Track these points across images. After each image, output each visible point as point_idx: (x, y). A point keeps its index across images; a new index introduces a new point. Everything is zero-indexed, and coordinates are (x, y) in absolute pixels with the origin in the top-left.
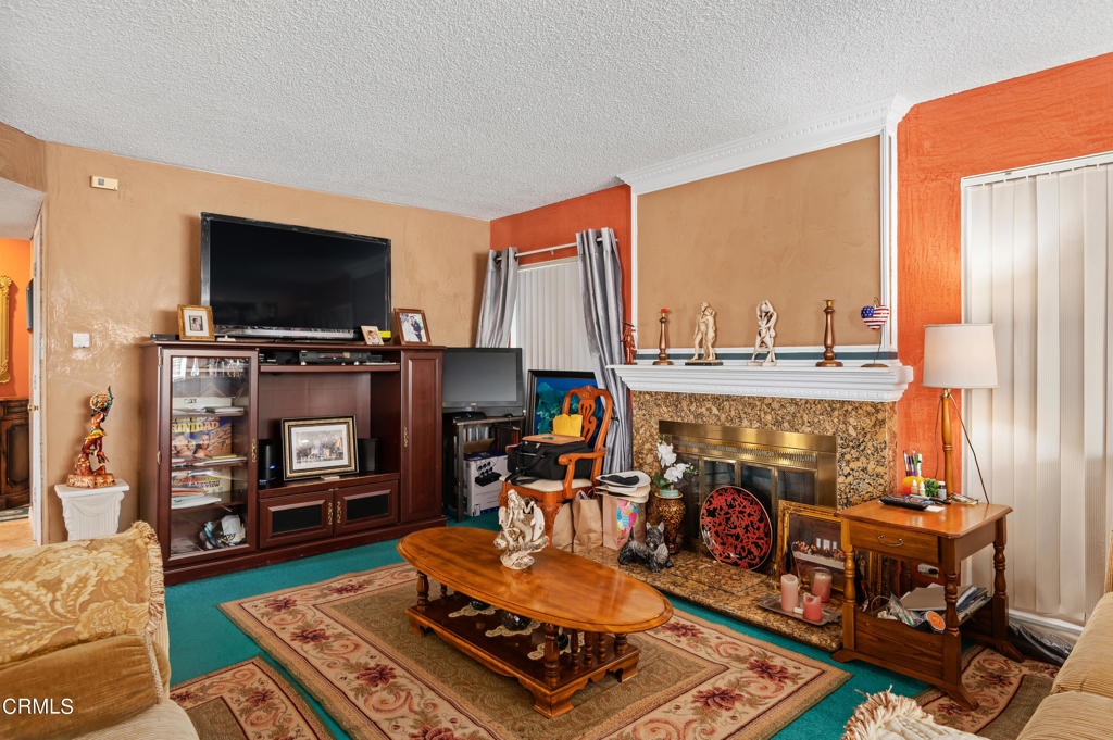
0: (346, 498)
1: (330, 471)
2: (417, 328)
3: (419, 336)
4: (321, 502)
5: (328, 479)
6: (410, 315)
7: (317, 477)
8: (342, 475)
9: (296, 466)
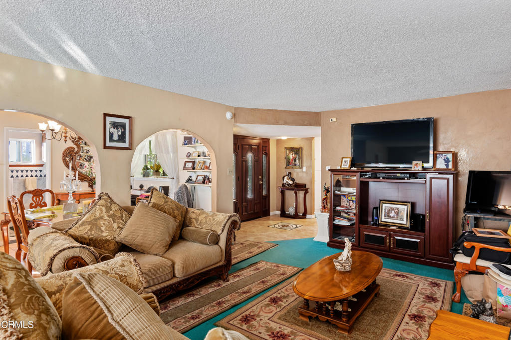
0: (396, 237)
1: (394, 225)
2: (447, 161)
3: (447, 166)
4: (384, 236)
5: (391, 228)
6: (444, 154)
7: (389, 226)
8: (400, 227)
9: (384, 220)
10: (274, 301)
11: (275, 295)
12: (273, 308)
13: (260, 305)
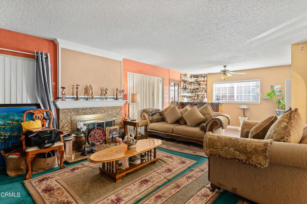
10: (169, 170)
11: (169, 174)
12: (171, 167)
13: (178, 168)
